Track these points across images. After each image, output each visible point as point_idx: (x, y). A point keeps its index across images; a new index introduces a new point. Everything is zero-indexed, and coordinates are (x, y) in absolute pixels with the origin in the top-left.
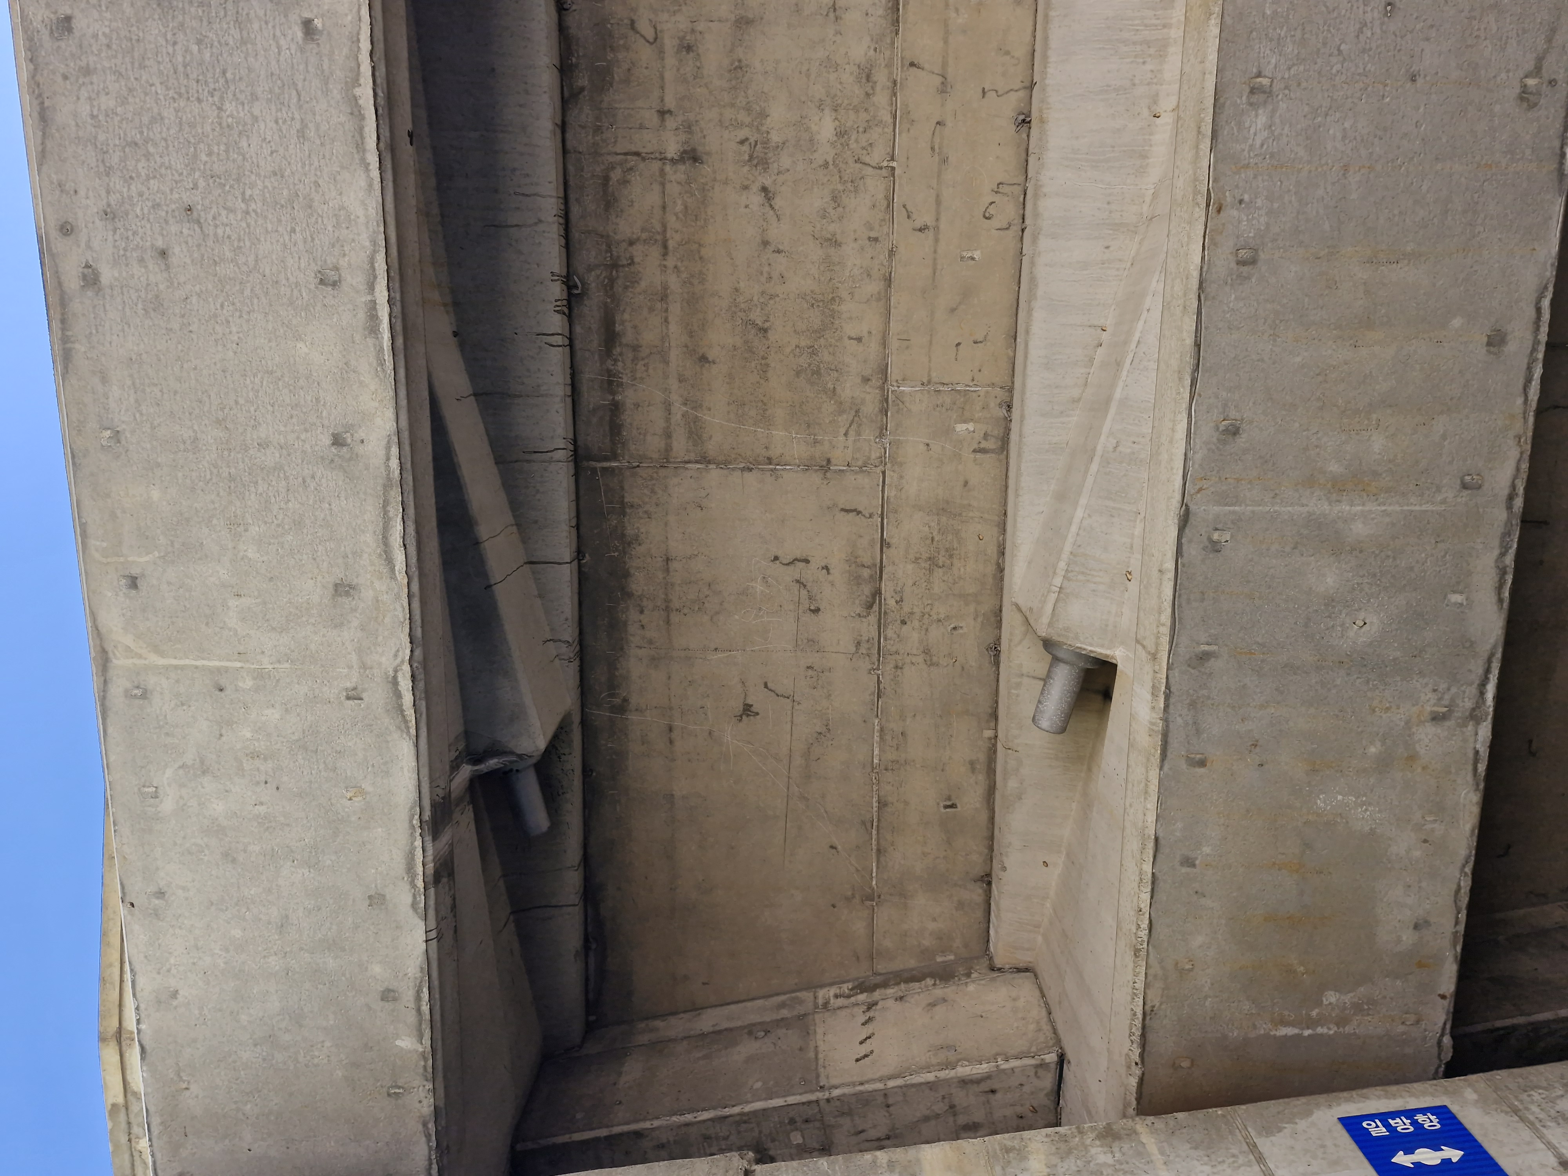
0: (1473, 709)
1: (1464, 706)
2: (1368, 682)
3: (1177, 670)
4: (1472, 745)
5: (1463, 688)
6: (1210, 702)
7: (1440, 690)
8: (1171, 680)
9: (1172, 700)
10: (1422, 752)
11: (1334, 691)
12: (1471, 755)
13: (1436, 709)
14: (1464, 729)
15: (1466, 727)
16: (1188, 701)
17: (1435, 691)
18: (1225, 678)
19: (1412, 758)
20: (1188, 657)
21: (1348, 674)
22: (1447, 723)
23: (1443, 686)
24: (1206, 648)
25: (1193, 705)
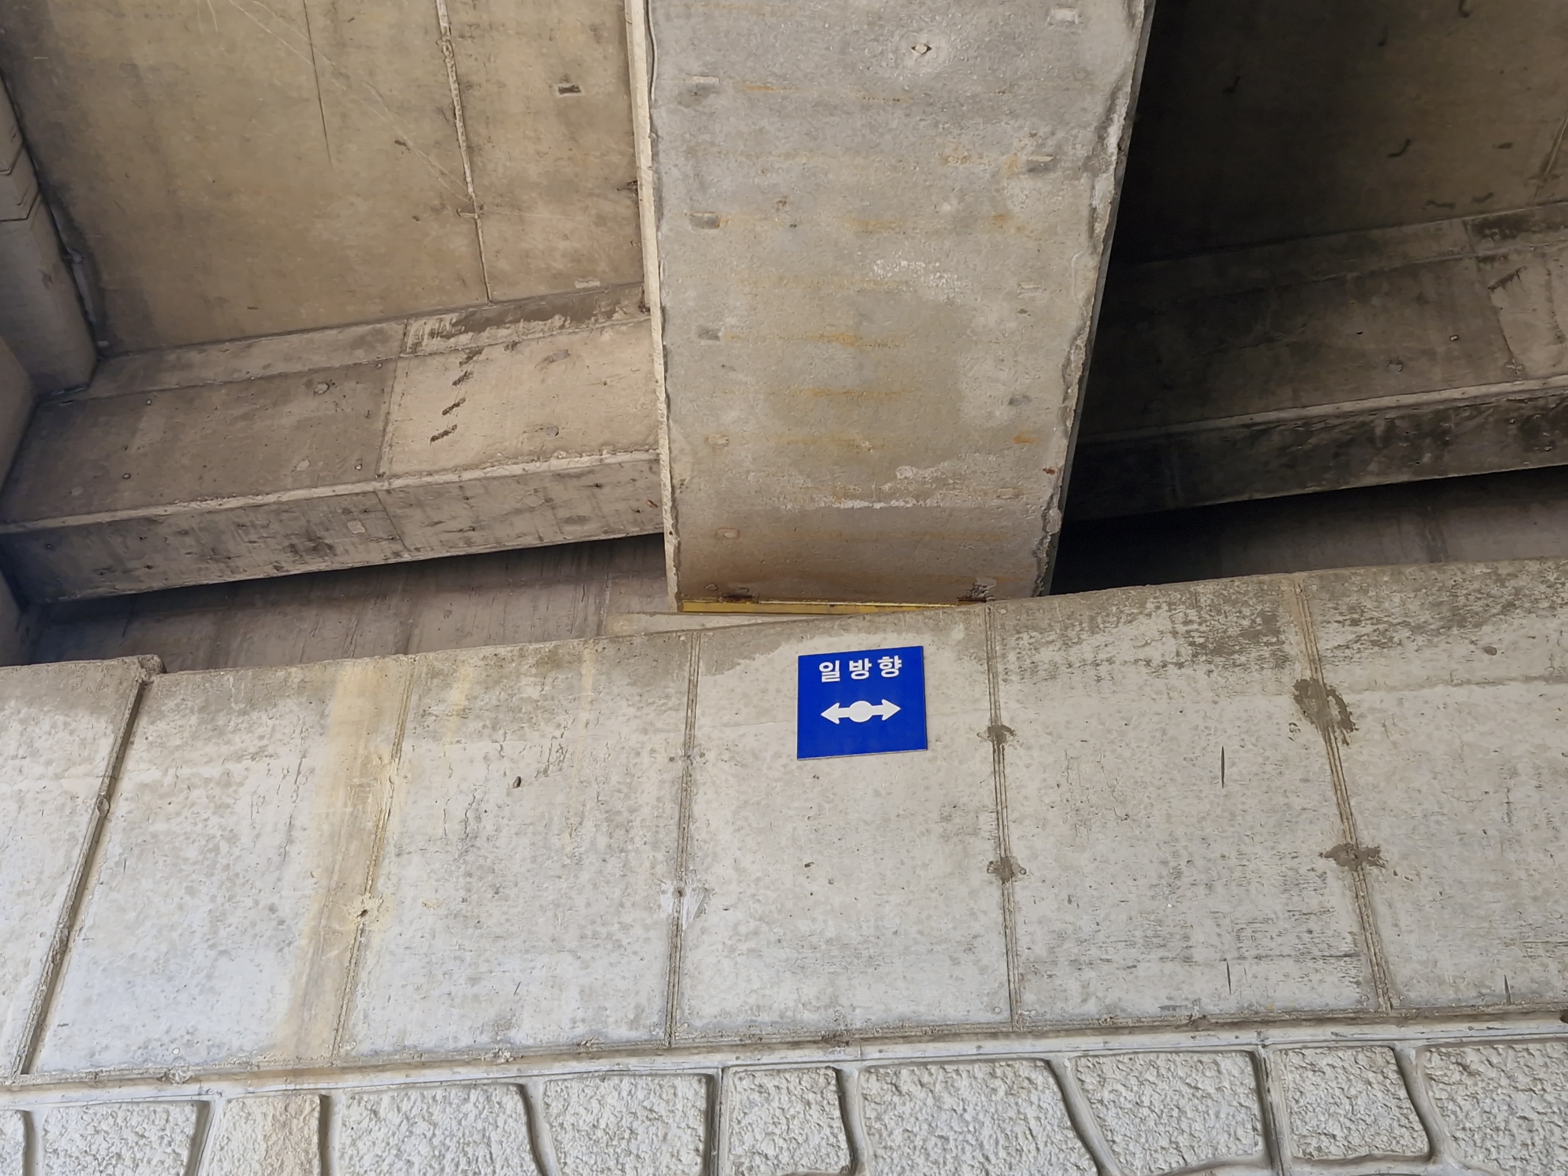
0: (1089, 158)
1: (1074, 155)
2: (936, 125)
3: (663, 109)
4: (1086, 202)
5: (1074, 132)
6: (715, 149)
7: (1041, 133)
8: (658, 123)
9: (661, 147)
10: (1017, 209)
11: (888, 137)
12: (1085, 212)
13: (1034, 158)
14: (1076, 182)
15: (1078, 179)
16: (684, 148)
17: (1033, 135)
18: (732, 119)
19: (1002, 217)
20: (676, 92)
21: (907, 115)
22: (1052, 176)
23: (1043, 130)
24: (702, 80)
25: (691, 152)
